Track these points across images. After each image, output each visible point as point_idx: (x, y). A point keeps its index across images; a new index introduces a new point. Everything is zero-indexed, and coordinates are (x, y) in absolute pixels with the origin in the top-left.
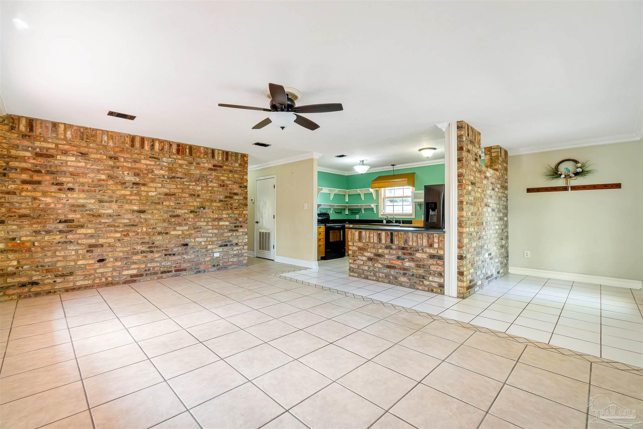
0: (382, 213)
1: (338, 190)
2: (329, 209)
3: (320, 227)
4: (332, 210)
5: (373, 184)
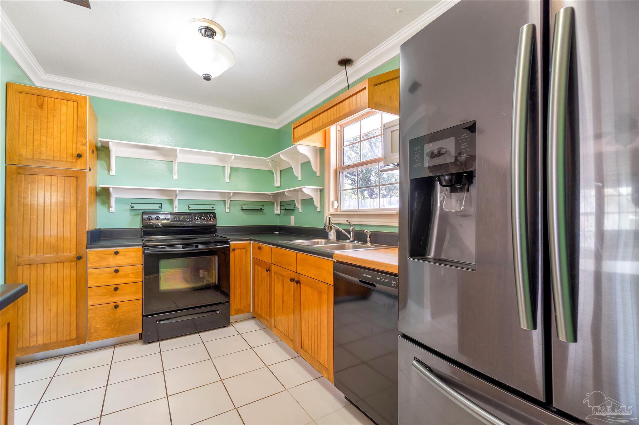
1: (234, 156)
2: (222, 203)
3: (116, 253)
4: (228, 205)
5: (295, 129)
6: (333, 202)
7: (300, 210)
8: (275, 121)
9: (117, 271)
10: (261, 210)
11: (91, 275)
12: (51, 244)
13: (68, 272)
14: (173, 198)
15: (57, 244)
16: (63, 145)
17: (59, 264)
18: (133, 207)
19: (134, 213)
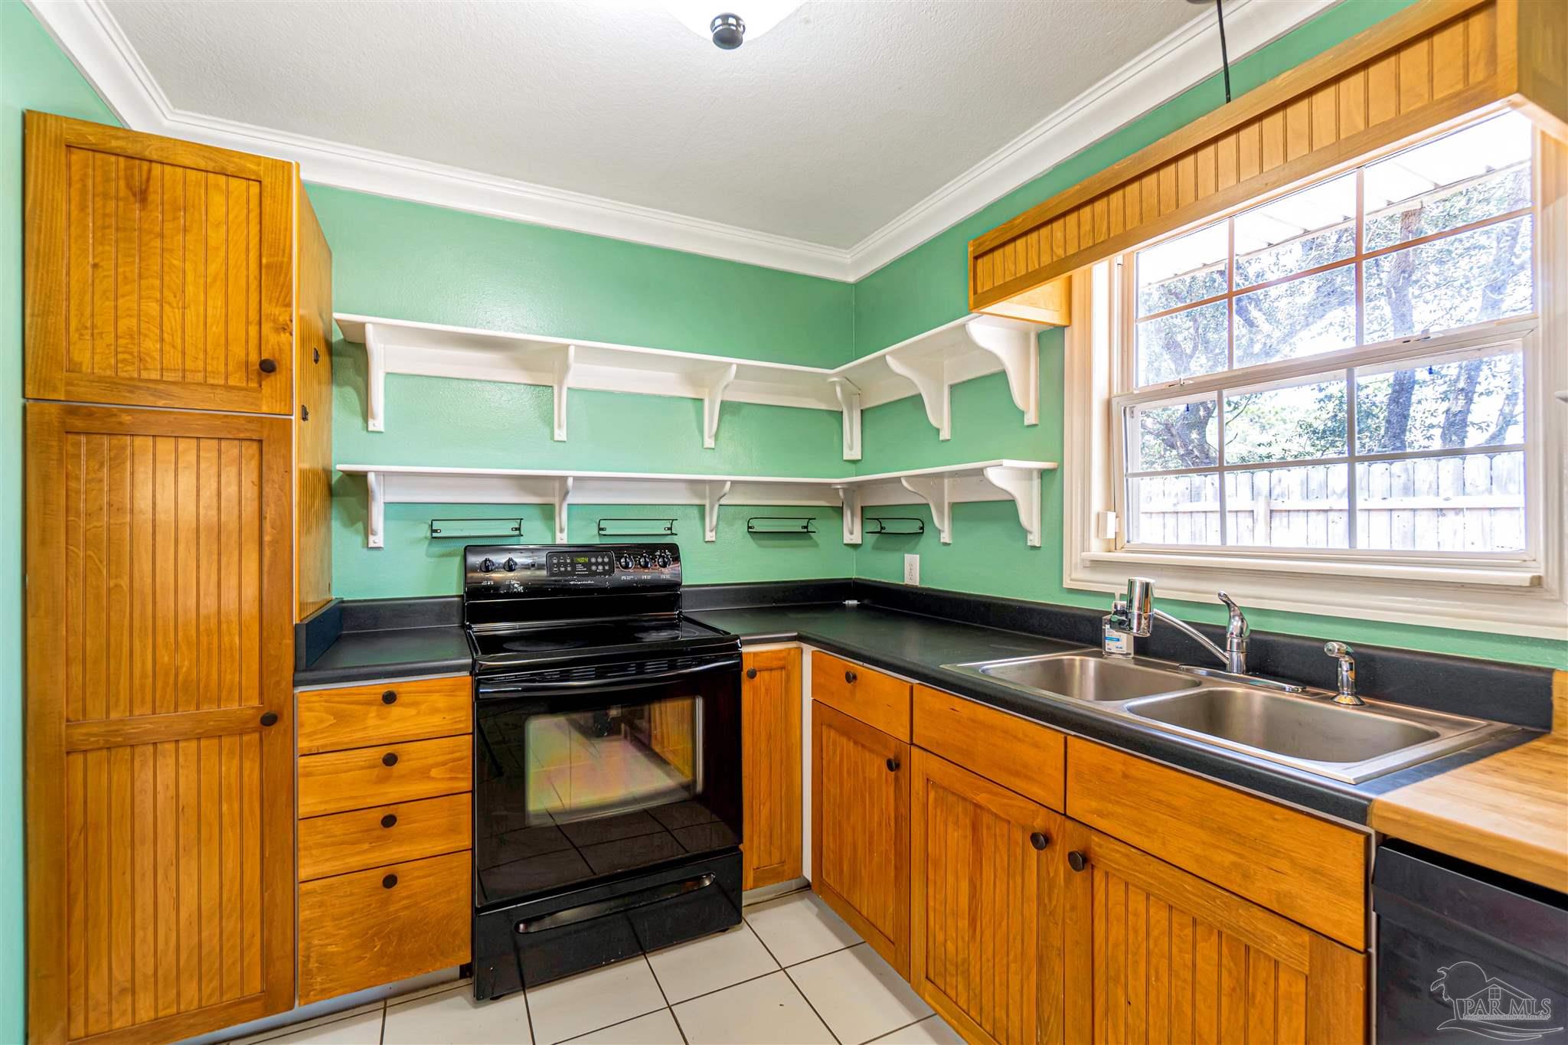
0: (1096, 549)
1: (739, 365)
2: (695, 512)
3: (390, 698)
4: (711, 520)
5: (980, 261)
6: (1101, 519)
7: (946, 537)
8: (847, 257)
9: (390, 760)
10: (805, 534)
11: (308, 775)
12: (177, 675)
13: (234, 769)
14: (556, 500)
15: (198, 673)
16: (216, 330)
17: (203, 742)
18: (436, 531)
19: (438, 549)
